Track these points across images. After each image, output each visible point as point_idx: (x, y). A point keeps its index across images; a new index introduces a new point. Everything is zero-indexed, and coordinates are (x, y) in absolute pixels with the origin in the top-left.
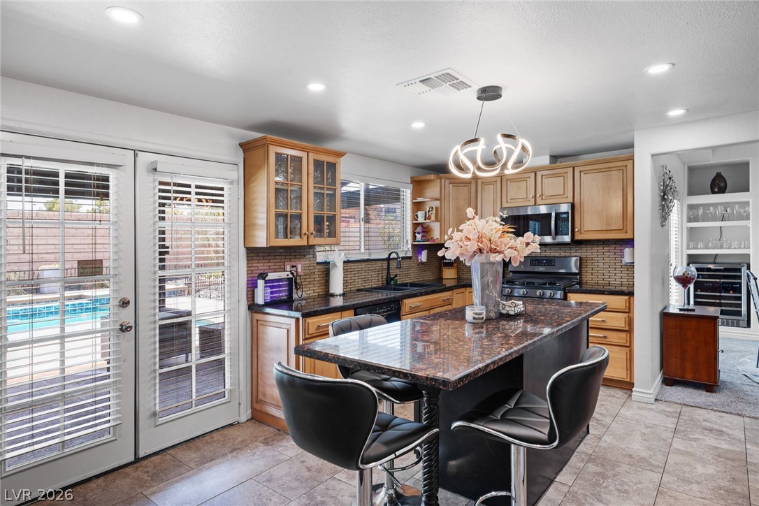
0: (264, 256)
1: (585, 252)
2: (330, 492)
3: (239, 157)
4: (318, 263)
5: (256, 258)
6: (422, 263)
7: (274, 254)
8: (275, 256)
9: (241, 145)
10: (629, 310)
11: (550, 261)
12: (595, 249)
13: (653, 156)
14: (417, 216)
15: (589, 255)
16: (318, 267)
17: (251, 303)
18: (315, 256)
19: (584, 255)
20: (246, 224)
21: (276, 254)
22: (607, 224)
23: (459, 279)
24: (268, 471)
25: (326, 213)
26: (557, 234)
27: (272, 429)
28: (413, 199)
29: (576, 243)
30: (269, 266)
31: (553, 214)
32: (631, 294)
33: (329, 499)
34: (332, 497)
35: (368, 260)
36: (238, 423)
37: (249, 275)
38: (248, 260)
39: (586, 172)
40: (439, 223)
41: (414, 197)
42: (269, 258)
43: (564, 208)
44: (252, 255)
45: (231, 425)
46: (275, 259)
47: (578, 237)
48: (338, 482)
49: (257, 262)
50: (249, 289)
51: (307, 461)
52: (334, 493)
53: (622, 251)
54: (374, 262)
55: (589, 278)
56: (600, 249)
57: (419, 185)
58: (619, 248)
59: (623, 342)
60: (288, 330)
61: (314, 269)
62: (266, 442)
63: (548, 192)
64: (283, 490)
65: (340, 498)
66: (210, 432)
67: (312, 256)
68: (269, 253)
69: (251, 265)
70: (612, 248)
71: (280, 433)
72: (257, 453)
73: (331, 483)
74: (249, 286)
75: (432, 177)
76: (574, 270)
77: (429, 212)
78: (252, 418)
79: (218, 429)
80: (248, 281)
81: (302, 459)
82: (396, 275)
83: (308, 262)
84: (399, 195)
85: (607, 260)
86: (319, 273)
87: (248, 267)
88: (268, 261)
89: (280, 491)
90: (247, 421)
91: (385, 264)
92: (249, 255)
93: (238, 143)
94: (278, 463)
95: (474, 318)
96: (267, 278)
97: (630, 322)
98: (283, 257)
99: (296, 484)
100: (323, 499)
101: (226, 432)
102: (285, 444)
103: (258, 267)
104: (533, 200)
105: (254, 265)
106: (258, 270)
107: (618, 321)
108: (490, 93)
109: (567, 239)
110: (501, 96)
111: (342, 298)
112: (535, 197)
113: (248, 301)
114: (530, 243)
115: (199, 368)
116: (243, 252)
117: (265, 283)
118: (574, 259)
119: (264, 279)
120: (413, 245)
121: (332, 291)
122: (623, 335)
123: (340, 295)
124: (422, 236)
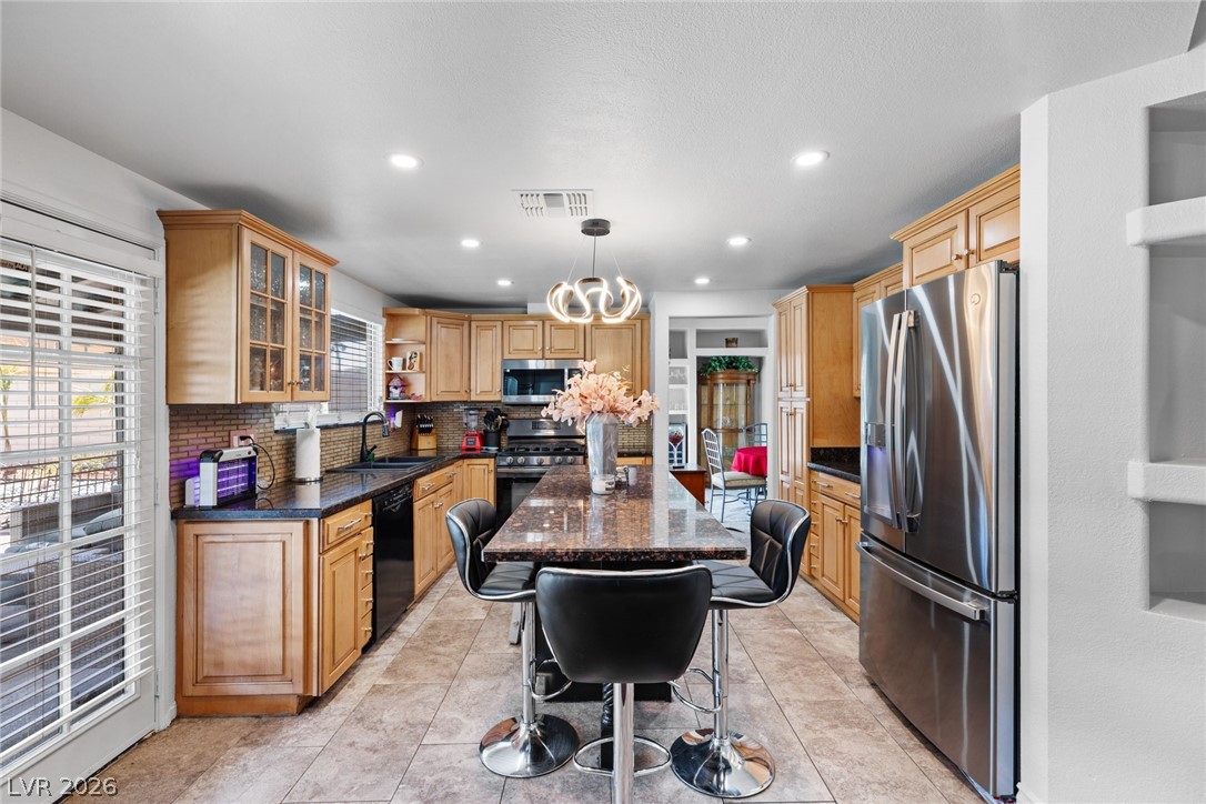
0: (197, 421)
2: (436, 764)
3: (157, 237)
4: (276, 432)
5: (184, 424)
6: (395, 429)
7: (214, 417)
8: (215, 420)
9: (161, 214)
13: (670, 318)
14: (391, 363)
16: (278, 437)
17: (177, 506)
18: (271, 421)
20: (170, 362)
21: (217, 417)
23: (438, 449)
24: (302, 781)
25: (315, 352)
27: (242, 720)
28: (386, 339)
30: (206, 438)
31: (566, 371)
33: (445, 774)
34: (445, 769)
35: (337, 426)
36: (154, 734)
37: (174, 456)
38: (171, 428)
40: (424, 375)
41: (387, 337)
42: (206, 423)
44: (177, 418)
45: (141, 741)
46: (215, 425)
48: (435, 748)
49: (185, 430)
50: (174, 481)
51: (358, 740)
52: (445, 764)
54: (344, 429)
57: (393, 320)
60: (284, 543)
61: (271, 441)
62: (248, 741)
63: (558, 346)
64: (357, 792)
65: (459, 765)
66: (102, 769)
67: (268, 420)
68: (206, 415)
69: (176, 437)
71: (264, 719)
72: (250, 763)
73: (427, 753)
74: (173, 475)
75: (414, 311)
77: (411, 358)
78: (178, 717)
79: (116, 758)
80: (171, 466)
81: (349, 741)
82: (375, 447)
83: (261, 431)
84: (365, 330)
86: (278, 448)
87: (171, 441)
88: (204, 429)
89: (353, 798)
90: (173, 721)
91: (359, 431)
92: (174, 418)
93: (155, 210)
94: (309, 762)
95: (607, 489)
96: (221, 460)
98: (228, 422)
99: (371, 778)
100: (435, 777)
101: (137, 756)
102: (292, 732)
103: (187, 440)
104: (540, 353)
105: (181, 437)
106: (188, 445)
108: (596, 228)
110: (608, 232)
111: (318, 485)
112: (543, 349)
113: (171, 504)
115: (77, 647)
116: (163, 413)
117: (219, 467)
119: (216, 460)
120: (386, 404)
121: (299, 475)
123: (315, 481)
124: (401, 392)
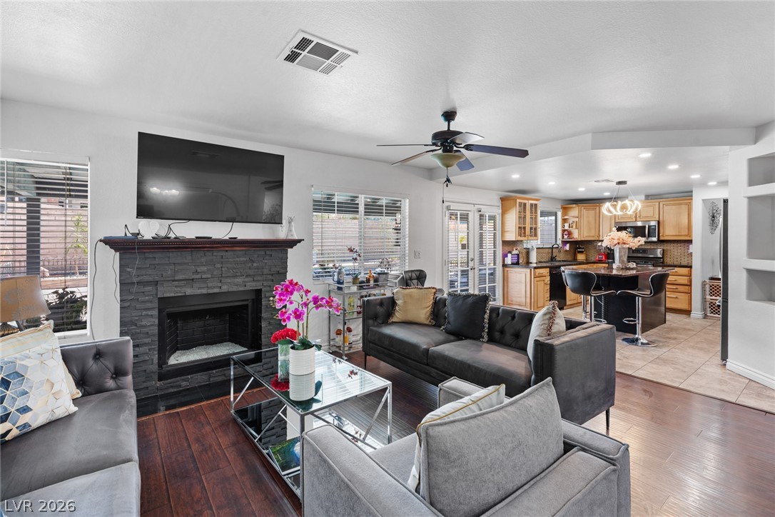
1: (666, 247)
3: (500, 204)
4: (524, 248)
6: (566, 251)
10: (690, 275)
11: (644, 251)
12: (672, 245)
13: (703, 200)
14: (564, 226)
15: (668, 248)
16: (525, 250)
17: (503, 263)
18: (523, 245)
19: (665, 248)
20: (503, 231)
21: (510, 243)
22: (679, 232)
23: (586, 260)
25: (534, 226)
26: (649, 237)
29: (660, 242)
31: (647, 226)
32: (691, 267)
35: (542, 248)
37: (503, 252)
38: (502, 246)
39: (667, 205)
40: (577, 230)
41: (563, 216)
43: (653, 223)
47: (661, 238)
49: (505, 246)
50: (503, 258)
53: (688, 246)
54: (545, 249)
55: (668, 260)
56: (675, 245)
57: (566, 209)
58: (686, 244)
59: (687, 291)
60: (526, 274)
61: (523, 251)
70: (682, 244)
75: (574, 205)
76: (660, 256)
77: (572, 224)
80: (503, 254)
82: (556, 256)
83: (521, 248)
85: (679, 251)
86: (525, 253)
87: (502, 249)
91: (550, 250)
92: (503, 244)
93: (500, 198)
95: (617, 268)
97: (691, 281)
98: (513, 245)
104: (634, 219)
105: (504, 248)
107: (684, 280)
108: (622, 183)
109: (655, 239)
110: (627, 183)
112: (636, 217)
114: (640, 241)
116: (501, 242)
118: (659, 250)
119: (511, 254)
120: (562, 241)
122: (687, 287)
124: (568, 237)
